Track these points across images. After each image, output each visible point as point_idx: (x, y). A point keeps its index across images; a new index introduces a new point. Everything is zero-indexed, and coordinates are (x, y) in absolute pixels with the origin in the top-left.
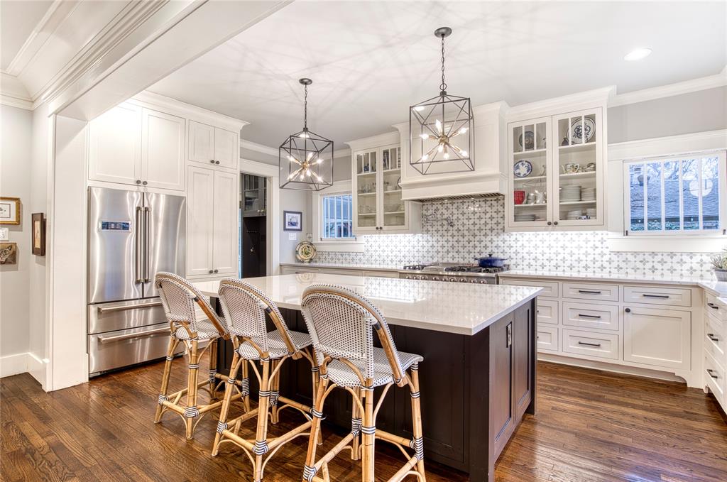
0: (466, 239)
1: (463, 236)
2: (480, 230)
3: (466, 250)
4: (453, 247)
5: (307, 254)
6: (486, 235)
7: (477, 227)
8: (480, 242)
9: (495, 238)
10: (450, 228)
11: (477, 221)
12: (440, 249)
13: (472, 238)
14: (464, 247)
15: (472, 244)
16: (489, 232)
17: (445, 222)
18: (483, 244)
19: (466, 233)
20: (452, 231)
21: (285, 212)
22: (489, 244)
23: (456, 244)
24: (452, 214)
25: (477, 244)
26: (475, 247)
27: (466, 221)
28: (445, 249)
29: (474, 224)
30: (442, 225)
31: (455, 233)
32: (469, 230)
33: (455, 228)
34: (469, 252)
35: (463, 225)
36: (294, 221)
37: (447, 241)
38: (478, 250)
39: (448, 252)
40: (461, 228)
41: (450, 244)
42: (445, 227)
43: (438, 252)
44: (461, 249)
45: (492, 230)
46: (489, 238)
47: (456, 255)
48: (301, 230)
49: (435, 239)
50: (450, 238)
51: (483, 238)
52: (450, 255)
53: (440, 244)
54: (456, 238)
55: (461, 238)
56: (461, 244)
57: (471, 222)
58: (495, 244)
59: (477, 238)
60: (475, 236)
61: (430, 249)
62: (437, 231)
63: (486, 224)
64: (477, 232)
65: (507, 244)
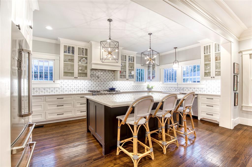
0: (103, 82)
1: (102, 82)
2: (107, 80)
3: (103, 86)
4: (99, 85)
6: (108, 81)
7: (106, 79)
8: (107, 83)
9: (110, 82)
11: (106, 77)
12: (94, 86)
13: (104, 82)
14: (102, 85)
15: (104, 84)
16: (109, 81)
17: (96, 77)
19: (103, 81)
20: (98, 80)
23: (99, 84)
25: (106, 84)
26: (105, 85)
27: (103, 77)
28: (96, 86)
29: (105, 78)
30: (95, 78)
31: (99, 81)
32: (103, 80)
33: (99, 79)
34: (104, 86)
35: (102, 78)
37: (97, 83)
39: (97, 86)
40: (101, 79)
41: (98, 84)
42: (96, 79)
44: (101, 86)
45: (110, 80)
46: (109, 82)
47: (100, 87)
49: (93, 82)
50: (98, 82)
52: (98, 87)
53: (94, 84)
54: (99, 82)
55: (101, 82)
56: (101, 84)
57: (104, 77)
59: (106, 82)
60: (105, 81)
61: (91, 86)
62: (93, 80)
63: (108, 78)
64: (106, 81)
65: (113, 84)
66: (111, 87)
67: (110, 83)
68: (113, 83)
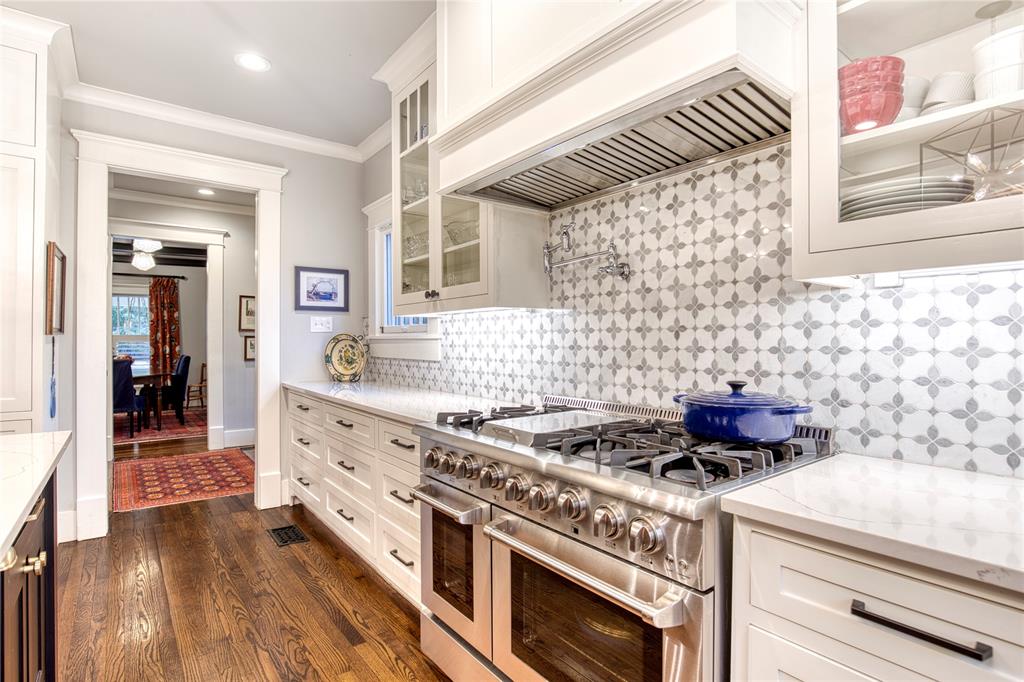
0: (668, 320)
1: (659, 310)
2: (715, 284)
3: (669, 359)
4: (628, 349)
5: (350, 362)
6: (734, 303)
7: (705, 274)
8: (715, 329)
9: (770, 315)
10: (621, 285)
11: (705, 253)
12: (594, 357)
13: (685, 317)
14: (661, 349)
15: (686, 339)
16: (745, 291)
18: (725, 339)
19: (668, 298)
20: (628, 293)
21: (298, 270)
22: (746, 339)
23: (637, 340)
24: (627, 236)
25: (704, 338)
26: (697, 349)
27: (667, 257)
28: (607, 357)
29: (695, 264)
31: (636, 301)
32: (676, 287)
33: (636, 282)
35: (660, 269)
36: (323, 288)
37: (613, 330)
38: (705, 360)
39: (615, 366)
40: (652, 281)
41: (621, 340)
42: (607, 284)
43: (588, 366)
44: (652, 358)
45: (758, 281)
46: (746, 316)
47: (637, 377)
48: (346, 309)
49: (581, 323)
50: (621, 321)
51: (724, 316)
52: (621, 376)
53: (594, 339)
54: (636, 320)
55: (651, 319)
57: (685, 256)
58: (770, 338)
59: (705, 318)
60: (696, 307)
62: (587, 297)
64: (705, 296)
65: (823, 337)
66: (715, 389)
67: (756, 327)
68: (809, 327)
